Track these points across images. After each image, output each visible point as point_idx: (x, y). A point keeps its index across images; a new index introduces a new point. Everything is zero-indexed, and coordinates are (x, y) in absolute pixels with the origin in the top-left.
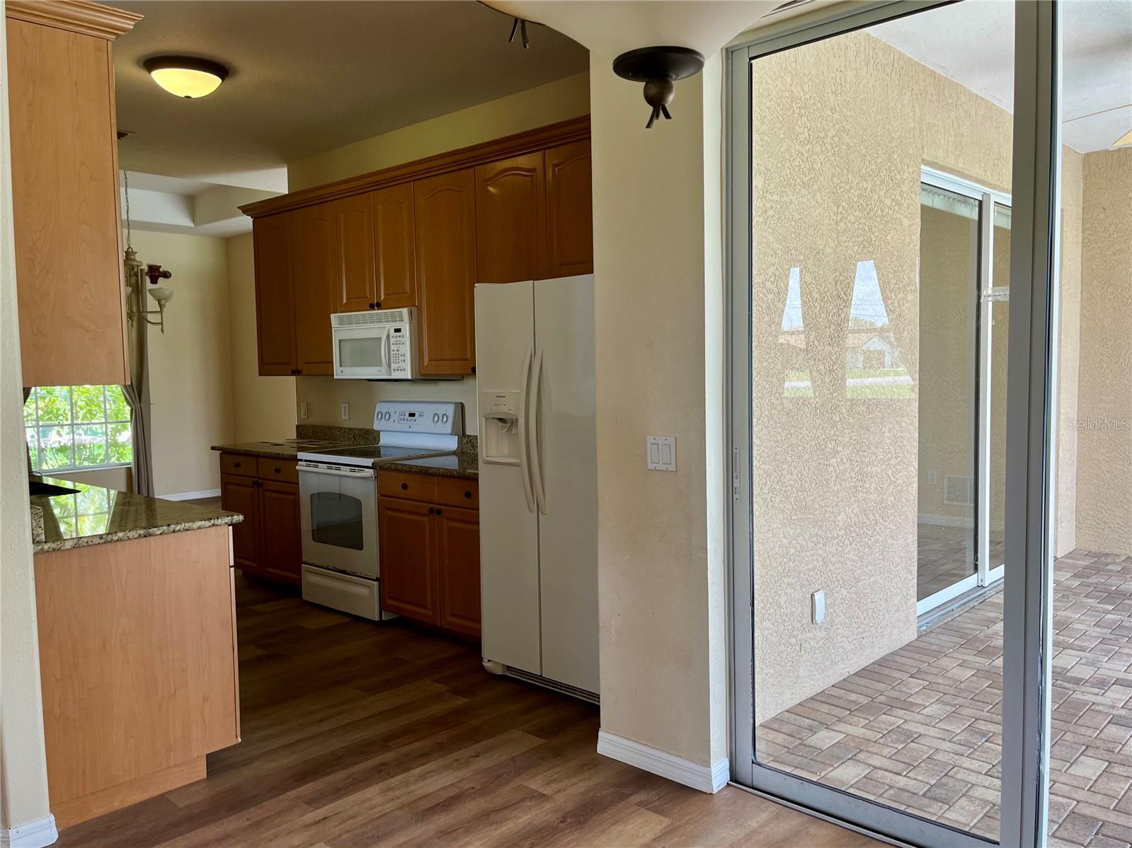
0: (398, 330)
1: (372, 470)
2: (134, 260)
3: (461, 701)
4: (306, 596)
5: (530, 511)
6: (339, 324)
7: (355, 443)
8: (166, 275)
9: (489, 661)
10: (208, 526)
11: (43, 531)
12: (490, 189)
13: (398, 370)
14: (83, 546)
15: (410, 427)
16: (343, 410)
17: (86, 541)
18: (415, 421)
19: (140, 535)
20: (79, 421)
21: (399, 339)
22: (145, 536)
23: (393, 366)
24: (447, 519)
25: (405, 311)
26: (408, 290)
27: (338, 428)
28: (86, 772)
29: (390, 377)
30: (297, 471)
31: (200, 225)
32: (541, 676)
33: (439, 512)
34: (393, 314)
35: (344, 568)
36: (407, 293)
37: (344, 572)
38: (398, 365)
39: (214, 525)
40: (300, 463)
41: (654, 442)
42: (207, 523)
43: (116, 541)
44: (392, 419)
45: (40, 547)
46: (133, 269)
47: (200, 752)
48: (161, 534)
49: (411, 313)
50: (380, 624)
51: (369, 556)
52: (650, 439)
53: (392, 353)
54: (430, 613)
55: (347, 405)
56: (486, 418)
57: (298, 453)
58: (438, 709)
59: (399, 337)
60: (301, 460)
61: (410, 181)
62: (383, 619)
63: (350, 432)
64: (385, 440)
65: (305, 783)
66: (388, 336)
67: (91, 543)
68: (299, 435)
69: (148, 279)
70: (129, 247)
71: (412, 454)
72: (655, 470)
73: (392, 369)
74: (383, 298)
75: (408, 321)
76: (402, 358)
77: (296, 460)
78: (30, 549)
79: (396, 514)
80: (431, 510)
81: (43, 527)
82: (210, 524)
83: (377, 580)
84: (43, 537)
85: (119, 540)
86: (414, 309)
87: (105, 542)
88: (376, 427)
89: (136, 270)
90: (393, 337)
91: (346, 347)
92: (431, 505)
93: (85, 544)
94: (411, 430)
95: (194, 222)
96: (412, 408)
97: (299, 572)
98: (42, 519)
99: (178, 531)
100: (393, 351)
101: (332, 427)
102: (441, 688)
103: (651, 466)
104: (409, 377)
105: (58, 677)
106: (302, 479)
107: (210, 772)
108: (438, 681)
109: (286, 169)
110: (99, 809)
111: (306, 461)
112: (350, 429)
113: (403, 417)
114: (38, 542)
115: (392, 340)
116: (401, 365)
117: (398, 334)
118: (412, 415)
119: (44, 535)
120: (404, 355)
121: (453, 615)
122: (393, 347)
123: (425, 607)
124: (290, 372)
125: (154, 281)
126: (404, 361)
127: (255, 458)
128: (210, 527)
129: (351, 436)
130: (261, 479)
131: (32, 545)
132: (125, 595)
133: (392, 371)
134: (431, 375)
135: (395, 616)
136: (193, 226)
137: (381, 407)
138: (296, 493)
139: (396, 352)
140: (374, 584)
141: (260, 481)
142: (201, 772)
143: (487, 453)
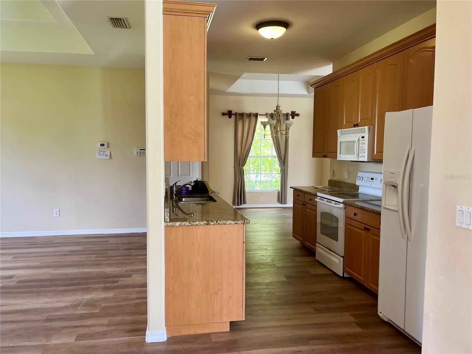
0: (363, 137)
1: (343, 205)
2: (279, 110)
3: (358, 330)
4: (317, 257)
5: (403, 238)
6: (341, 135)
7: (350, 190)
8: (298, 115)
9: (380, 313)
10: (233, 223)
11: (169, 218)
12: (411, 61)
13: (362, 157)
14: (183, 226)
15: (371, 185)
16: (346, 174)
17: (184, 224)
18: (373, 182)
19: (205, 224)
20: (260, 172)
21: (363, 142)
22: (207, 225)
23: (360, 155)
24: (372, 233)
25: (366, 128)
26: (370, 118)
27: (343, 182)
28: (181, 316)
29: (358, 160)
30: (317, 201)
31: (310, 93)
32: (404, 330)
33: (368, 230)
34: (362, 129)
35: (330, 249)
36: (369, 119)
37: (331, 250)
38: (362, 154)
39: (236, 223)
40: (318, 197)
41: (460, 209)
42: (233, 222)
43: (195, 225)
44: (363, 181)
45: (167, 224)
46: (278, 113)
47: (227, 319)
48: (213, 224)
49: (369, 129)
50: (343, 278)
51: (340, 245)
52: (458, 207)
53: (360, 148)
54: (363, 279)
55: (348, 172)
56: (386, 185)
57: (317, 193)
58: (343, 330)
59: (364, 140)
60: (319, 196)
61: (375, 63)
62: (345, 276)
63: (348, 185)
64: (361, 190)
65: (262, 348)
66: (359, 140)
67: (186, 225)
68: (329, 184)
69: (291, 117)
70: (278, 105)
71: (373, 198)
72: (460, 227)
73: (360, 156)
74: (359, 121)
75: (368, 133)
76: (364, 151)
77: (316, 196)
78: (163, 224)
79: (352, 227)
80: (365, 228)
81: (169, 216)
82: (235, 223)
83: (343, 257)
84: (168, 220)
85: (197, 225)
86: (371, 127)
87: (191, 225)
88: (357, 184)
89: (279, 113)
90: (361, 140)
91: (343, 145)
92: (366, 226)
93: (183, 225)
94: (371, 186)
95: (308, 93)
96: (373, 176)
97: (315, 246)
98: (169, 213)
99: (221, 224)
100: (361, 147)
101: (341, 182)
102: (353, 319)
103: (458, 225)
104: (366, 161)
105: (172, 276)
106: (318, 205)
107: (231, 329)
108: (353, 315)
109: (332, 65)
110: (185, 332)
111: (321, 197)
112: (348, 183)
113: (368, 180)
114: (166, 222)
115: (361, 142)
116: (363, 154)
117: (363, 139)
118: (372, 179)
119: (169, 219)
120: (365, 149)
121: (372, 283)
122: (361, 146)
123: (360, 275)
124: (323, 156)
125: (293, 118)
126: (365, 152)
127: (304, 193)
128: (234, 224)
129: (348, 187)
130: (306, 203)
131: (164, 223)
132: (199, 247)
133: (360, 157)
134: (377, 160)
135: (349, 276)
136: (308, 94)
137: (360, 174)
138: (316, 211)
139: (361, 148)
140: (341, 259)
141: (305, 203)
142: (227, 328)
143: (385, 203)
